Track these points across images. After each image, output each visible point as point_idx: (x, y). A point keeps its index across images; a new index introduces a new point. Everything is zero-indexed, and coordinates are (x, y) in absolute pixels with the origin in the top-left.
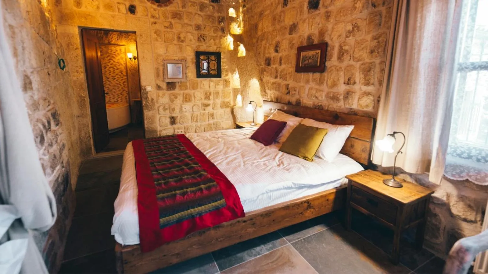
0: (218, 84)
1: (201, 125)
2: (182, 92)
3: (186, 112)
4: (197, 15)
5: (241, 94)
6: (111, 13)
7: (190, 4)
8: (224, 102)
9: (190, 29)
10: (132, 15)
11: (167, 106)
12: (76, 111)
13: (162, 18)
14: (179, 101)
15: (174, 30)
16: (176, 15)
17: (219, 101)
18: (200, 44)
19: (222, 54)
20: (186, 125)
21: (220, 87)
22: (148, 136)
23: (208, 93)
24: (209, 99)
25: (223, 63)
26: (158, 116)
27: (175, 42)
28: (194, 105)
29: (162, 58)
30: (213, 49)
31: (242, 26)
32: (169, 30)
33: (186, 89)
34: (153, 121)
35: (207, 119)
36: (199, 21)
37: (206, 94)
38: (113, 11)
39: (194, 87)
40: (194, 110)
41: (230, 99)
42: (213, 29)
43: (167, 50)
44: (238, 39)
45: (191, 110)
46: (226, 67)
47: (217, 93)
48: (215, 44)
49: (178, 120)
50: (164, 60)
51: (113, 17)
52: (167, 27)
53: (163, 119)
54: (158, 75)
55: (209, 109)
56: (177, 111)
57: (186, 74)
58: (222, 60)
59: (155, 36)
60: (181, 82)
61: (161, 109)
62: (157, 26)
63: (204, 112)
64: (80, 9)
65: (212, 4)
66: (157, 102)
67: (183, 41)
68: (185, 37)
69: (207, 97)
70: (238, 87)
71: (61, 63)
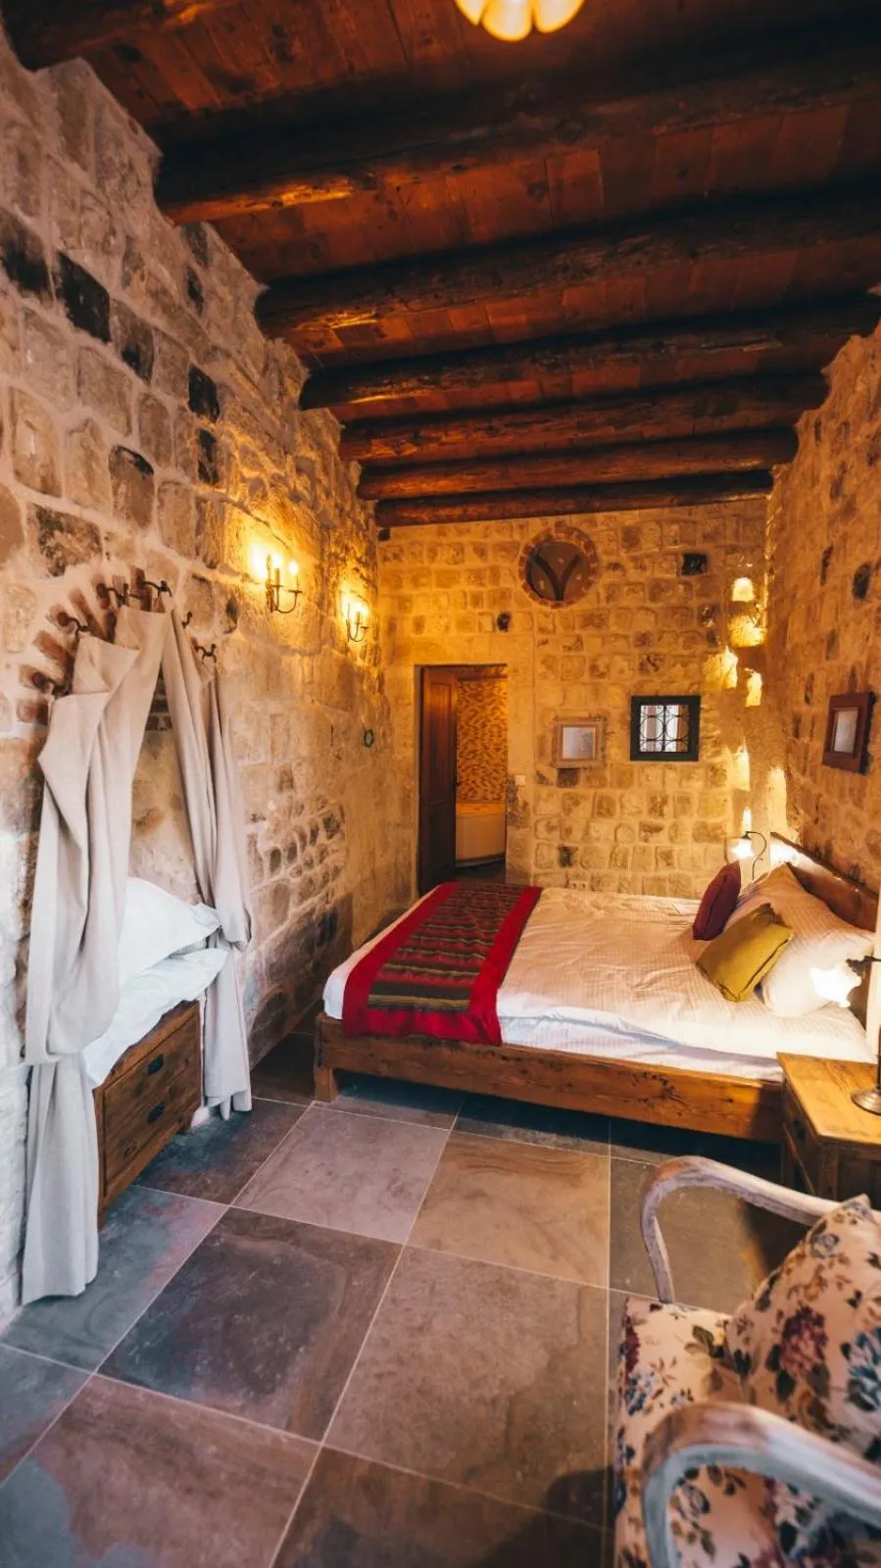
0: (689, 778)
1: (634, 878)
2: (591, 792)
3: (598, 839)
4: (642, 612)
5: (752, 807)
6: (468, 635)
7: (626, 588)
8: (704, 826)
9: (621, 644)
10: (502, 633)
11: (555, 822)
13: (560, 629)
14: (583, 812)
15: (584, 653)
16: (593, 620)
17: (689, 822)
18: (645, 678)
19: (703, 699)
20: (596, 872)
21: (696, 785)
22: (510, 880)
23: (659, 799)
24: (661, 814)
25: (707, 721)
26: (534, 843)
27: (586, 677)
28: (620, 826)
29: (552, 716)
30: (681, 686)
31: (764, 622)
32: (572, 653)
33: (603, 785)
34: (521, 853)
35: (653, 866)
36: (645, 624)
37: (653, 799)
38: (471, 630)
39: (623, 781)
40: (619, 837)
41: (725, 818)
42: (681, 640)
43: (565, 697)
44: (751, 658)
45: (612, 838)
46: (717, 733)
47: (684, 801)
48: (686, 676)
49: (577, 857)
50: (556, 719)
51: (470, 640)
52: (570, 648)
53: (545, 850)
54: (541, 753)
55: (661, 840)
56: (577, 834)
57: (603, 749)
58: (702, 715)
59: (541, 669)
60: (591, 768)
61: (541, 827)
62: (548, 649)
63: (645, 844)
64: (418, 636)
65: (684, 578)
66: (535, 811)
67: (602, 675)
68: (608, 667)
69: (657, 807)
70: (747, 788)
71: (368, 737)
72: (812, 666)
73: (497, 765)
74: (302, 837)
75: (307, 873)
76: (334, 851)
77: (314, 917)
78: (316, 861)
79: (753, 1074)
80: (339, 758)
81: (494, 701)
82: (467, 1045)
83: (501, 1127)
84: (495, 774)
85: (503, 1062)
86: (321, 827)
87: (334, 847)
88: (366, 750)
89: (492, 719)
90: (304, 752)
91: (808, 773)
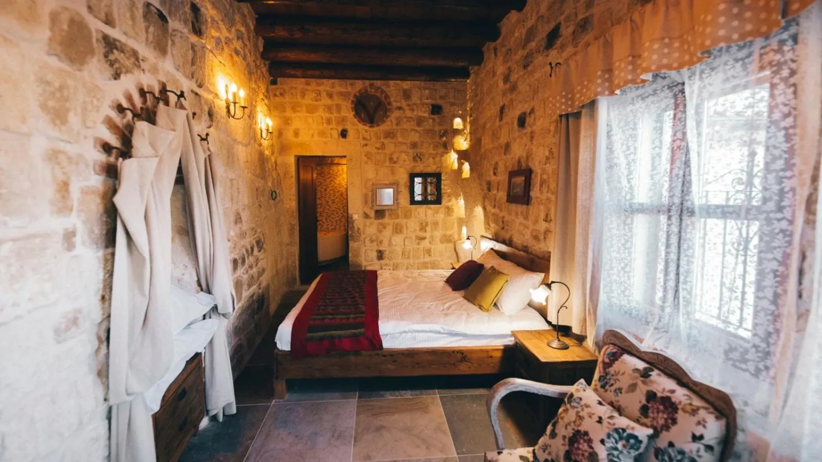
0: (438, 213)
1: (414, 263)
2: (392, 221)
3: (396, 245)
4: (413, 132)
5: (466, 226)
6: (325, 140)
7: (405, 120)
8: (445, 236)
9: (404, 148)
10: (343, 140)
11: (374, 238)
12: (286, 239)
13: (374, 139)
14: (387, 232)
15: (386, 151)
16: (390, 135)
17: (438, 234)
18: (416, 164)
19: (442, 175)
20: (394, 261)
21: (441, 216)
22: (351, 269)
23: (424, 224)
24: (426, 231)
25: (444, 185)
26: (364, 249)
27: (387, 164)
28: (406, 238)
29: (371, 183)
30: (432, 169)
31: (468, 139)
32: (380, 151)
33: (397, 218)
34: (357, 255)
35: (422, 256)
36: (415, 137)
37: (421, 224)
38: (326, 137)
39: (407, 215)
40: (406, 244)
41: (453, 232)
42: (432, 146)
43: (377, 173)
44: (463, 156)
45: (403, 244)
46: (449, 191)
47: (436, 224)
48: (435, 163)
49: (386, 254)
50: (373, 184)
51: (326, 143)
52: (379, 148)
53: (369, 253)
54: (366, 202)
55: (425, 244)
56: (386, 243)
57: (397, 200)
58: (443, 182)
59: (365, 159)
60: (391, 210)
61: (367, 241)
62: (368, 148)
63: (418, 246)
64: (297, 140)
65: (432, 116)
66: (364, 232)
67: (395, 162)
68: (398, 158)
69: (423, 228)
70: (464, 217)
71: (273, 195)
72: (496, 158)
73: (334, 211)
74: (247, 251)
75: (251, 272)
76: (262, 259)
77: (254, 297)
78: (254, 265)
79: (500, 343)
80: (260, 206)
81: (331, 177)
82: (364, 353)
83: (382, 393)
84: (333, 216)
85: (383, 358)
86: (255, 245)
87: (262, 257)
88: (272, 202)
89: (329, 186)
90: (246, 201)
91: (497, 207)
